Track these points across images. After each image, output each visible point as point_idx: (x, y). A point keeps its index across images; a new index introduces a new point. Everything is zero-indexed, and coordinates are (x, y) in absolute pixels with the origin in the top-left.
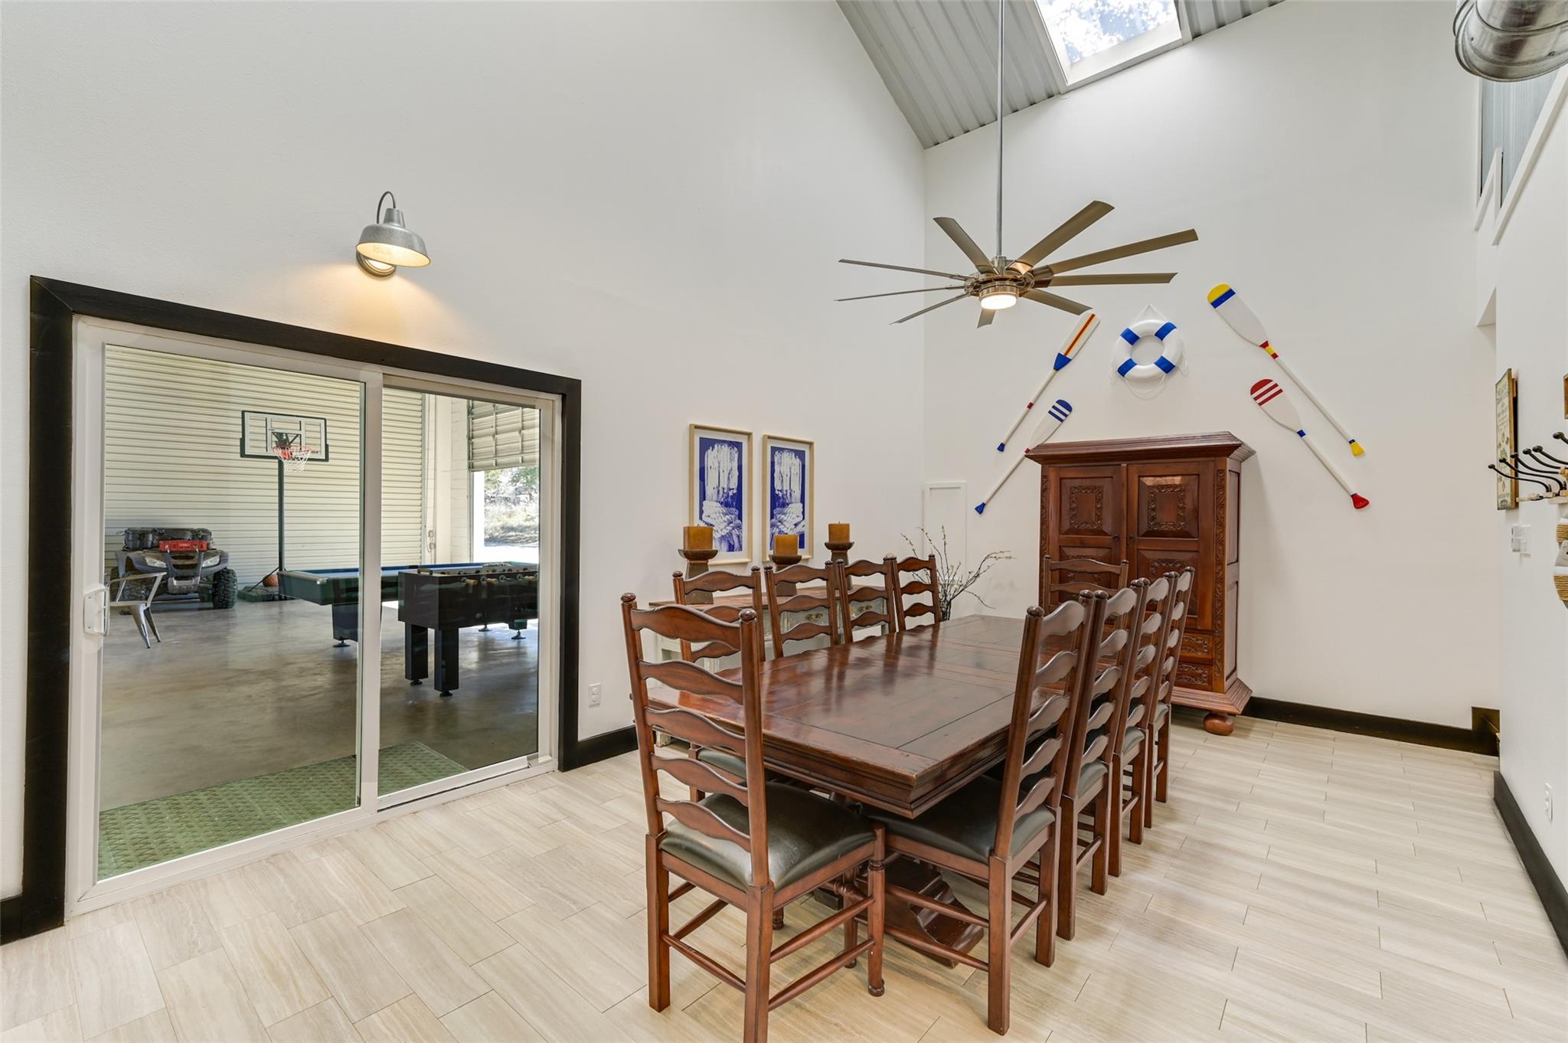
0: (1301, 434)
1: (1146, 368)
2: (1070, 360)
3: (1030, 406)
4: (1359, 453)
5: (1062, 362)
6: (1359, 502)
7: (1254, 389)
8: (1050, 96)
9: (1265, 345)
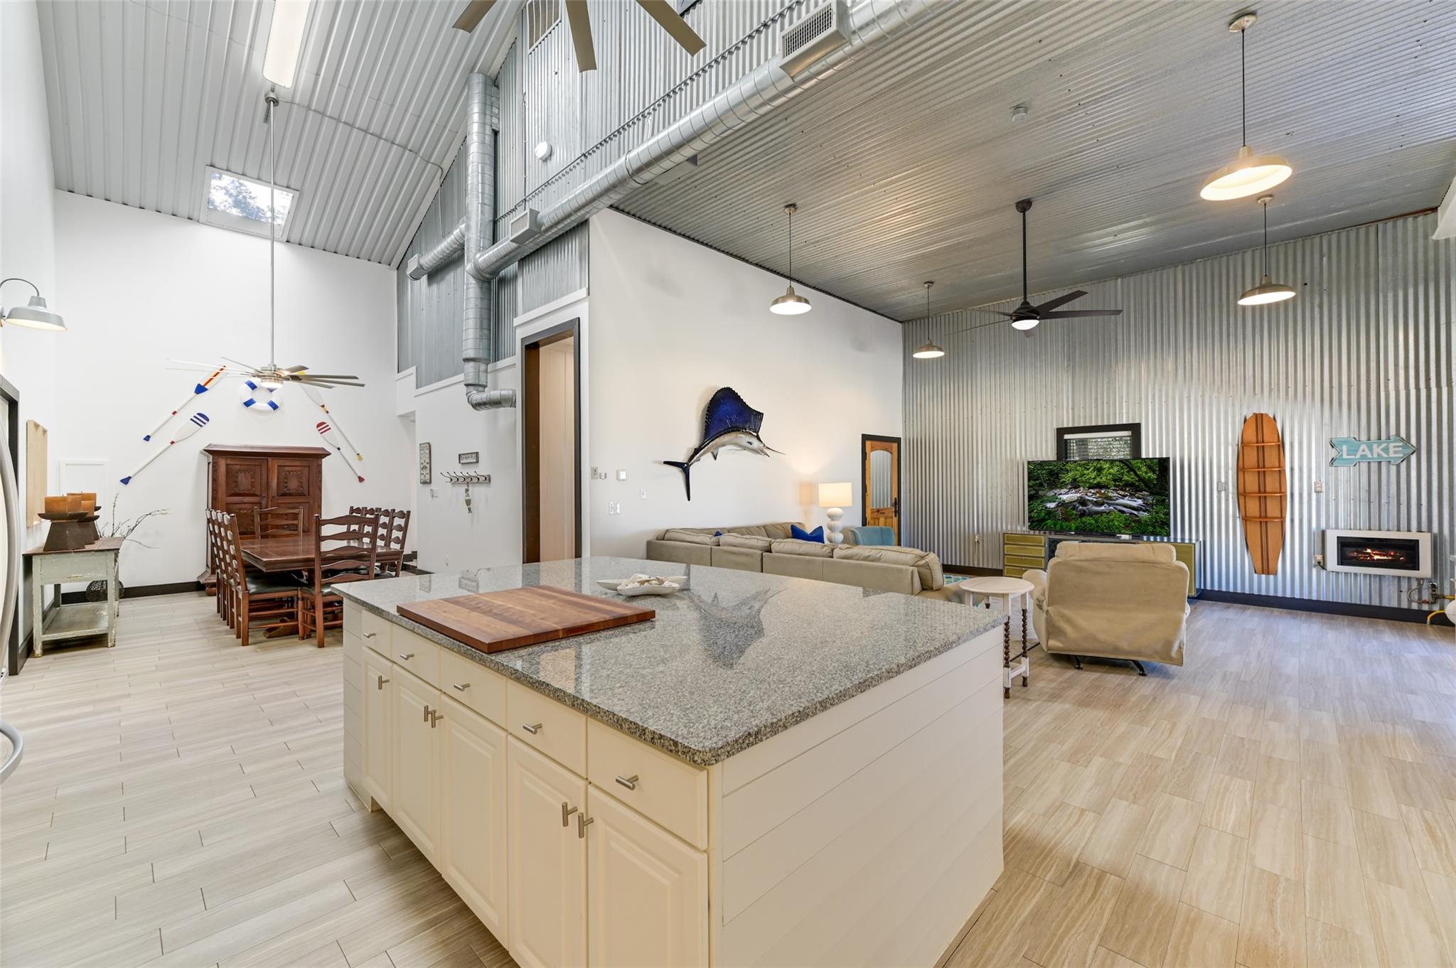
0: (339, 449)
1: (261, 404)
2: (206, 390)
3: (174, 413)
4: (360, 459)
5: (200, 389)
6: (361, 479)
7: (318, 426)
8: (190, 219)
9: (323, 406)
